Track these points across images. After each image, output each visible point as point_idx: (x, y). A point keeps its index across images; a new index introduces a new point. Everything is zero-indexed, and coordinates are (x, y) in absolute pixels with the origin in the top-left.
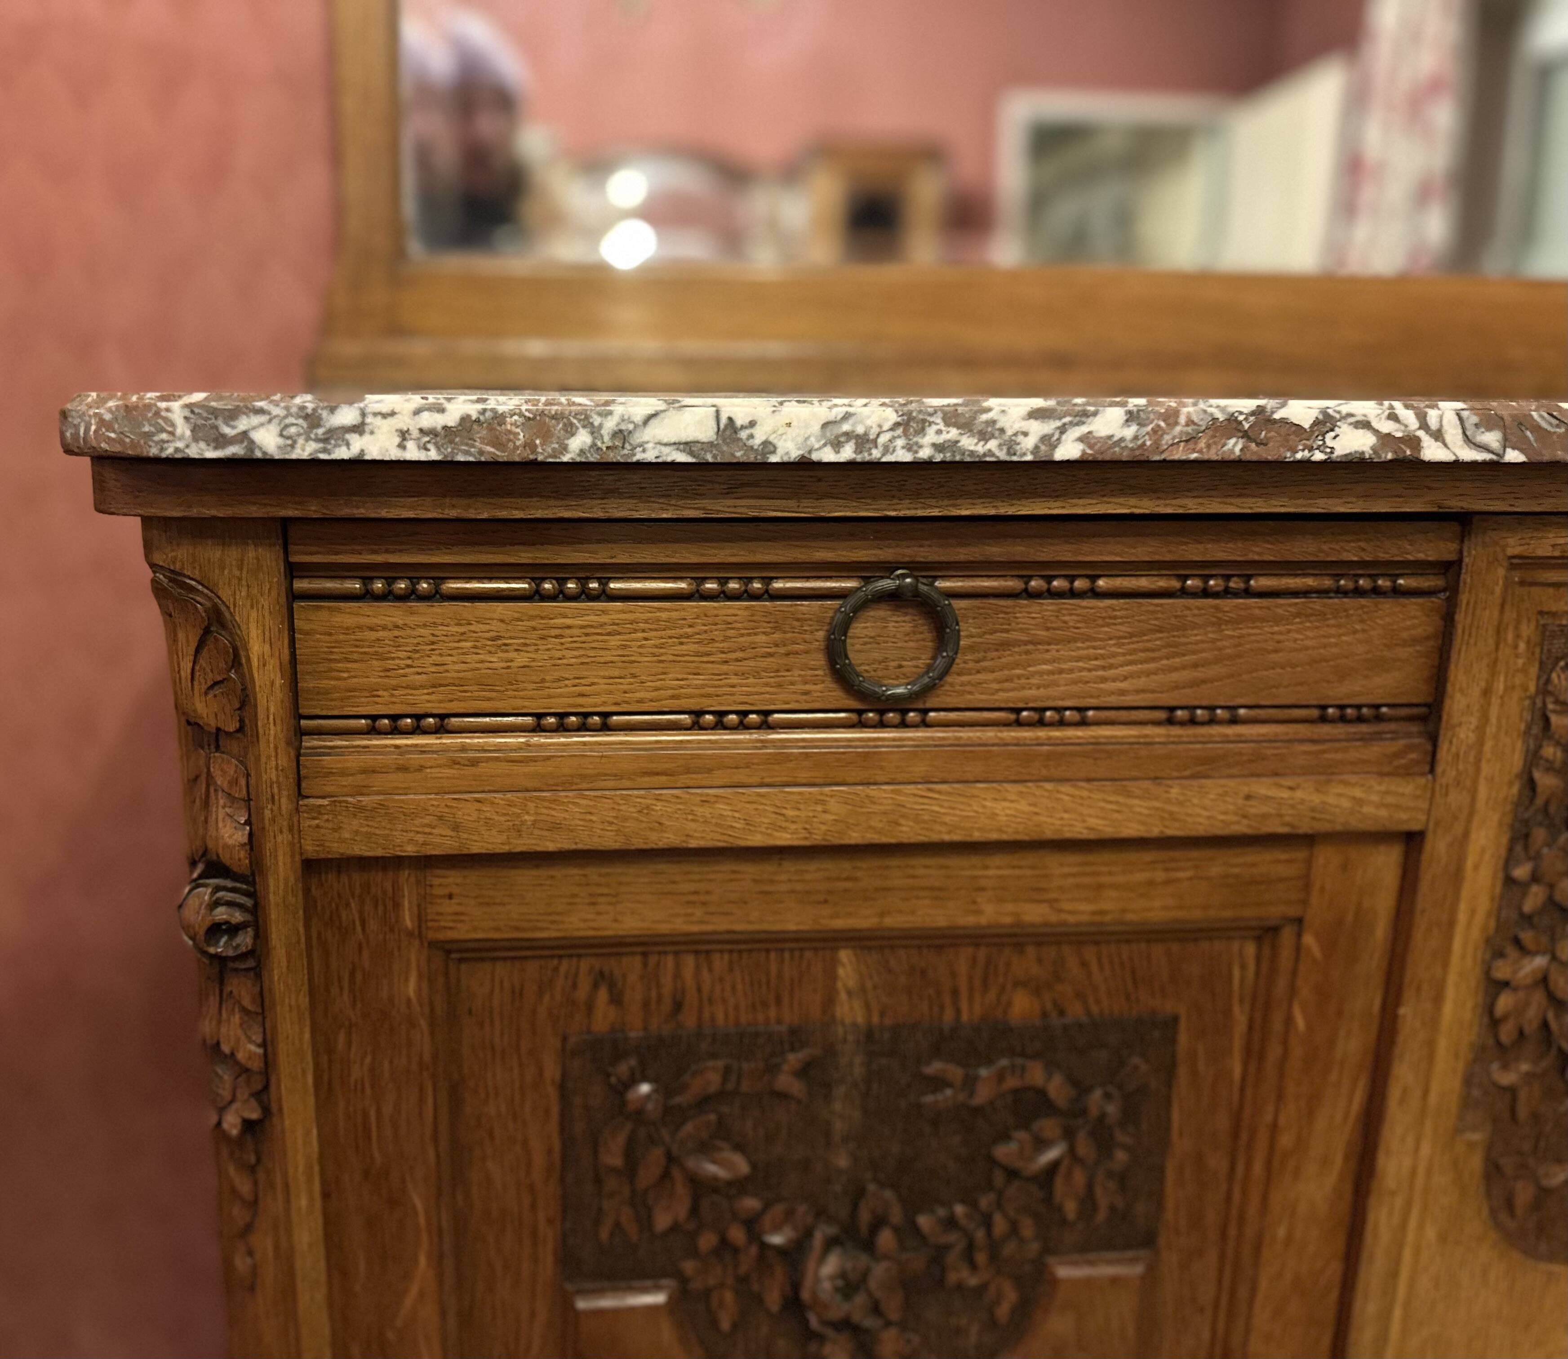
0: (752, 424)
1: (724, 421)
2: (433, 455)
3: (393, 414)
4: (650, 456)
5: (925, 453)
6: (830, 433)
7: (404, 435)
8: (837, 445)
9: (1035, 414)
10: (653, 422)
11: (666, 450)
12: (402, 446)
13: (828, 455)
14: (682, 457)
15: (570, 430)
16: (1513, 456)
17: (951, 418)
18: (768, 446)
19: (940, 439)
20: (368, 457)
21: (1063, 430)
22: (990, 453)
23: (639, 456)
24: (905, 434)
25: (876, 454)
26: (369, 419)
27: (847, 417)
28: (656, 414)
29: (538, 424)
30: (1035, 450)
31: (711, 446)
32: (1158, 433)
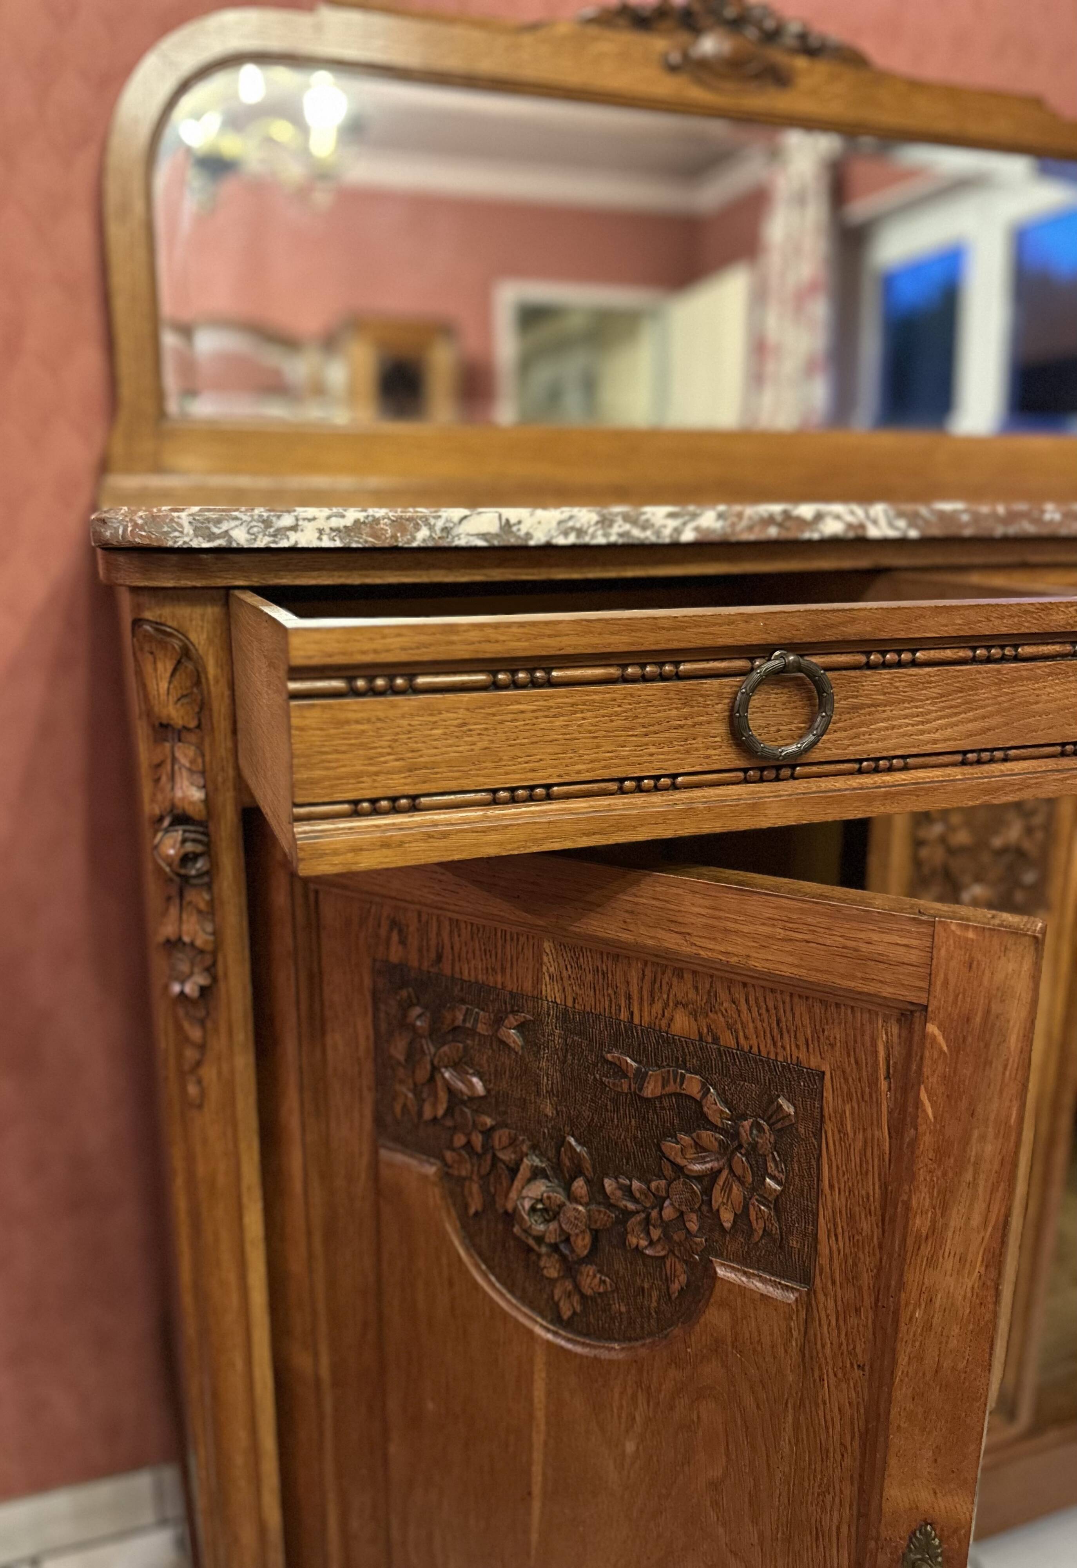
0: (519, 522)
1: (504, 521)
2: (338, 544)
3: (314, 519)
4: (462, 542)
5: (613, 539)
6: (563, 527)
7: (321, 531)
8: (566, 534)
9: (671, 515)
10: (465, 522)
11: (471, 538)
12: (320, 539)
13: (561, 541)
14: (481, 543)
15: (417, 528)
16: (913, 534)
17: (626, 518)
18: (529, 535)
19: (621, 530)
20: (299, 546)
21: (685, 524)
22: (647, 538)
23: (457, 542)
24: (603, 528)
25: (587, 540)
26: (300, 523)
27: (571, 518)
28: (465, 517)
29: (399, 524)
30: (671, 536)
31: (497, 535)
32: (733, 525)
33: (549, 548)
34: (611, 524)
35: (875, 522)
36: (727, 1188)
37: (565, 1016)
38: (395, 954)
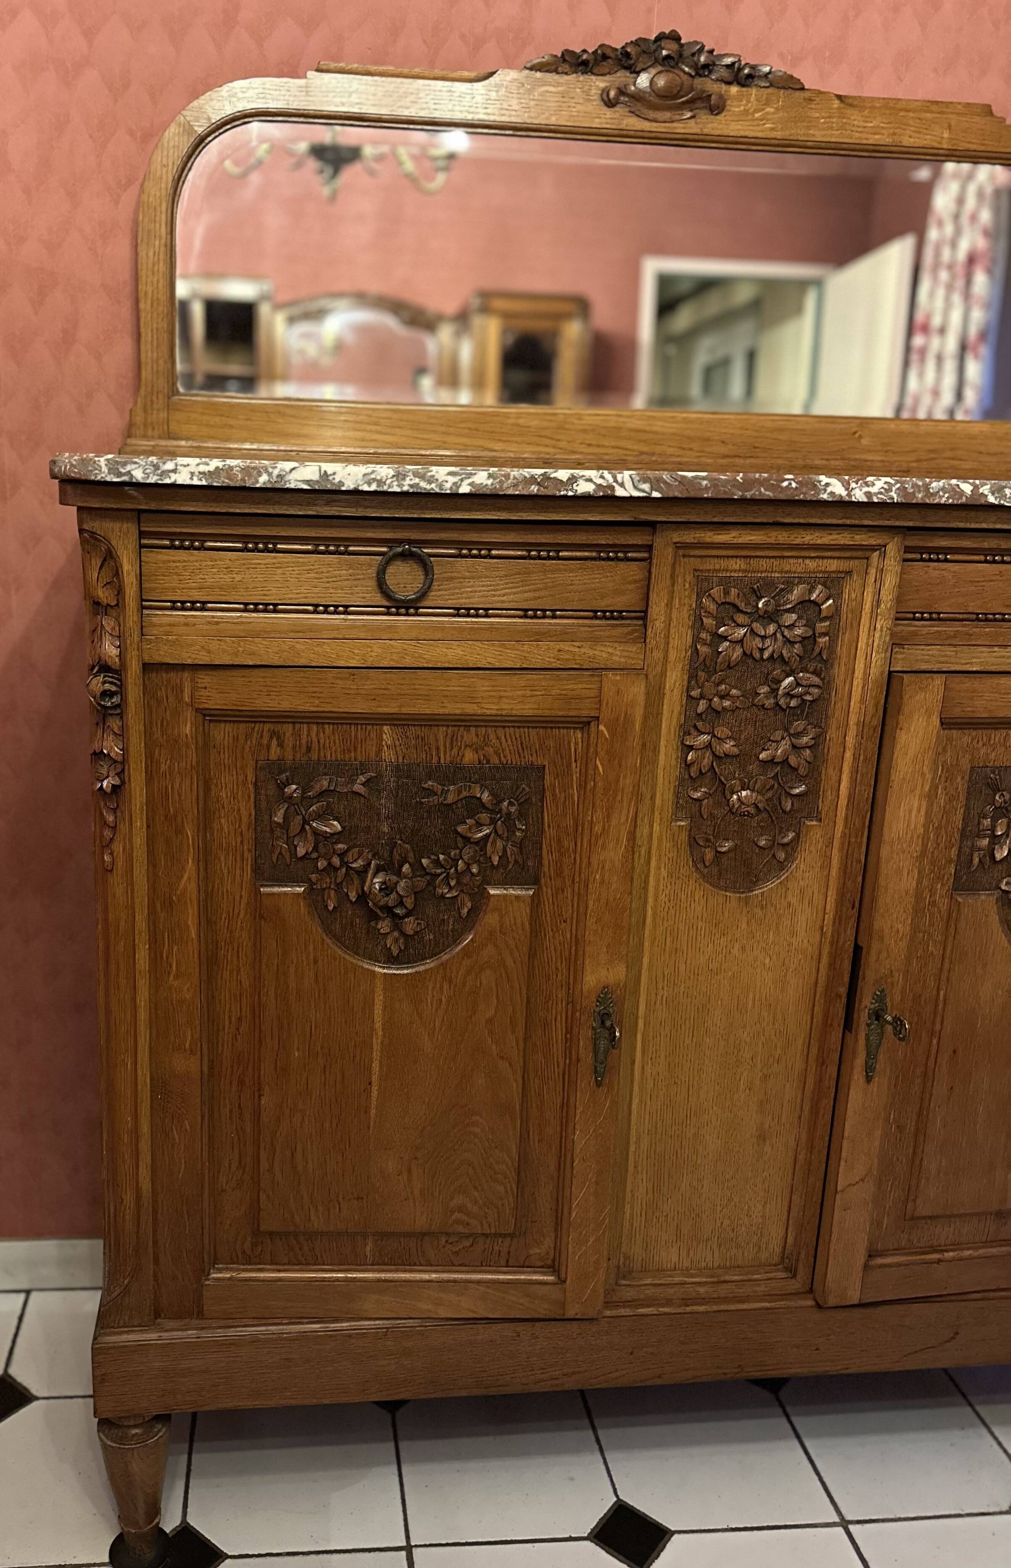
0: (334, 474)
1: (322, 472)
2: (204, 483)
3: (188, 465)
4: (292, 486)
5: (405, 488)
6: (366, 479)
7: (192, 474)
8: (369, 484)
9: (451, 474)
10: (293, 472)
11: (299, 483)
12: (191, 479)
13: (366, 488)
14: (306, 487)
15: (260, 474)
16: (657, 494)
17: (416, 474)
18: (341, 483)
19: (412, 483)
20: (178, 483)
21: (462, 480)
22: (432, 489)
23: (288, 486)
24: (397, 480)
25: (385, 488)
26: (179, 467)
27: (373, 472)
28: (294, 469)
29: (246, 470)
30: (451, 489)
31: (317, 481)
32: (500, 483)
33: (356, 492)
34: (404, 477)
35: (622, 485)
36: (494, 845)
37: (398, 767)
38: (275, 754)
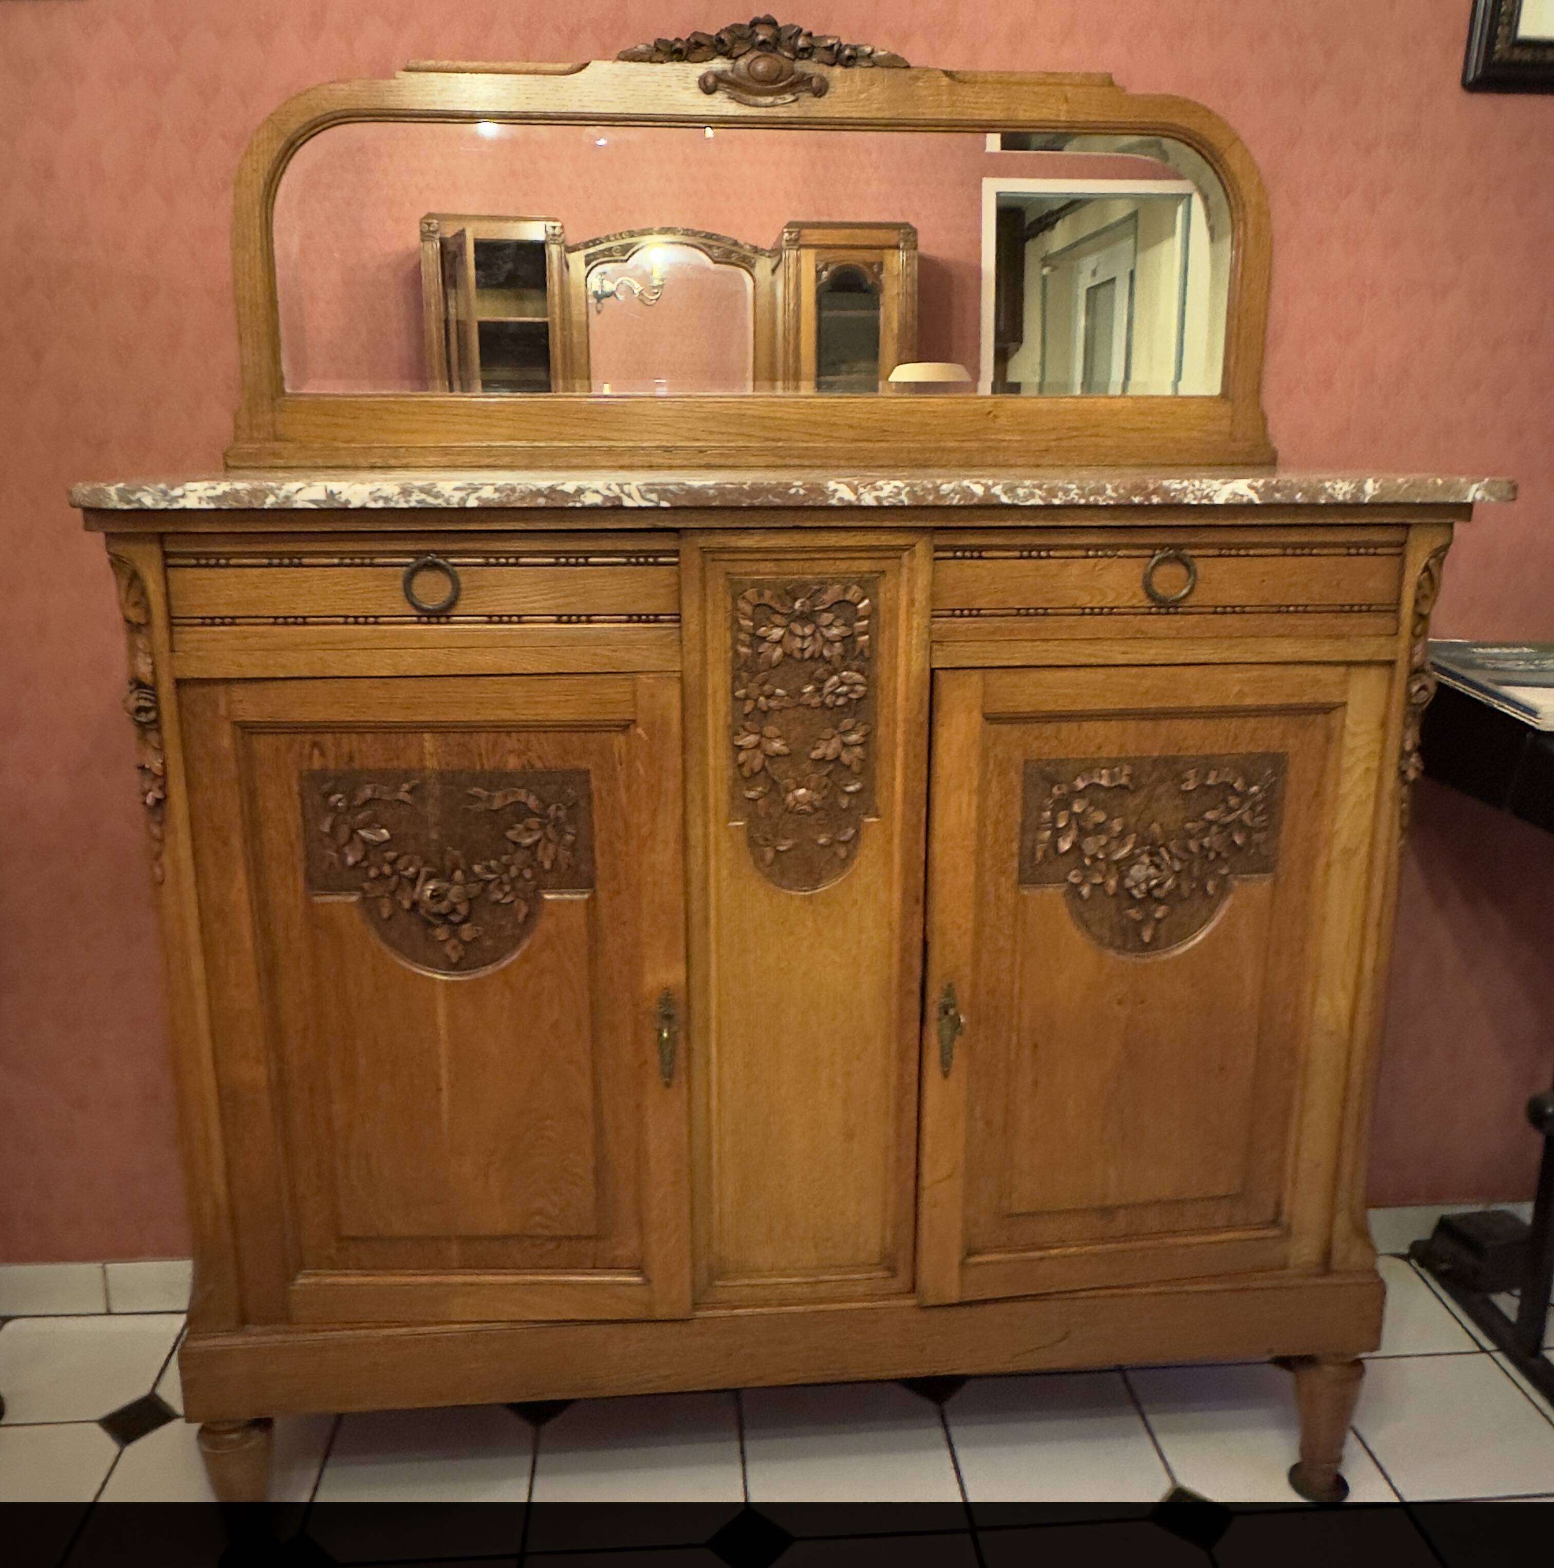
0: (340, 493)
1: (328, 491)
2: (213, 506)
3: (196, 489)
4: (299, 505)
5: (413, 504)
6: (372, 497)
7: (200, 499)
9: (456, 490)
10: (300, 493)
11: (306, 503)
12: (200, 503)
13: (372, 505)
14: (313, 506)
15: (266, 496)
16: (662, 504)
18: (348, 502)
19: (418, 498)
20: (186, 508)
21: (468, 495)
22: (440, 504)
23: (295, 506)
24: (405, 497)
25: (392, 505)
26: (187, 492)
27: (378, 490)
28: (300, 489)
29: (253, 493)
30: (458, 503)
31: (325, 501)
32: (508, 496)
33: (363, 510)
34: (410, 494)
35: (629, 496)
36: (545, 848)
37: (441, 774)
38: (317, 764)
